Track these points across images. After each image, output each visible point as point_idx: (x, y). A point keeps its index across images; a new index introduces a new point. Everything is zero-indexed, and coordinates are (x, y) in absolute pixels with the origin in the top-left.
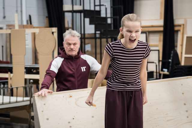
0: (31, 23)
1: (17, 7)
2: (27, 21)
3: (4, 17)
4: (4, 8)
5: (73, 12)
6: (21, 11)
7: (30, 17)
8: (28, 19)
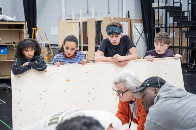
0: (129, 17)
1: (119, 5)
2: (127, 15)
3: (109, 13)
4: (109, 6)
5: (159, 8)
6: (122, 8)
7: (128, 12)
8: (127, 14)
